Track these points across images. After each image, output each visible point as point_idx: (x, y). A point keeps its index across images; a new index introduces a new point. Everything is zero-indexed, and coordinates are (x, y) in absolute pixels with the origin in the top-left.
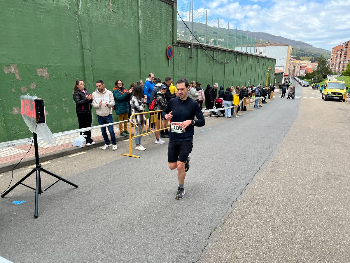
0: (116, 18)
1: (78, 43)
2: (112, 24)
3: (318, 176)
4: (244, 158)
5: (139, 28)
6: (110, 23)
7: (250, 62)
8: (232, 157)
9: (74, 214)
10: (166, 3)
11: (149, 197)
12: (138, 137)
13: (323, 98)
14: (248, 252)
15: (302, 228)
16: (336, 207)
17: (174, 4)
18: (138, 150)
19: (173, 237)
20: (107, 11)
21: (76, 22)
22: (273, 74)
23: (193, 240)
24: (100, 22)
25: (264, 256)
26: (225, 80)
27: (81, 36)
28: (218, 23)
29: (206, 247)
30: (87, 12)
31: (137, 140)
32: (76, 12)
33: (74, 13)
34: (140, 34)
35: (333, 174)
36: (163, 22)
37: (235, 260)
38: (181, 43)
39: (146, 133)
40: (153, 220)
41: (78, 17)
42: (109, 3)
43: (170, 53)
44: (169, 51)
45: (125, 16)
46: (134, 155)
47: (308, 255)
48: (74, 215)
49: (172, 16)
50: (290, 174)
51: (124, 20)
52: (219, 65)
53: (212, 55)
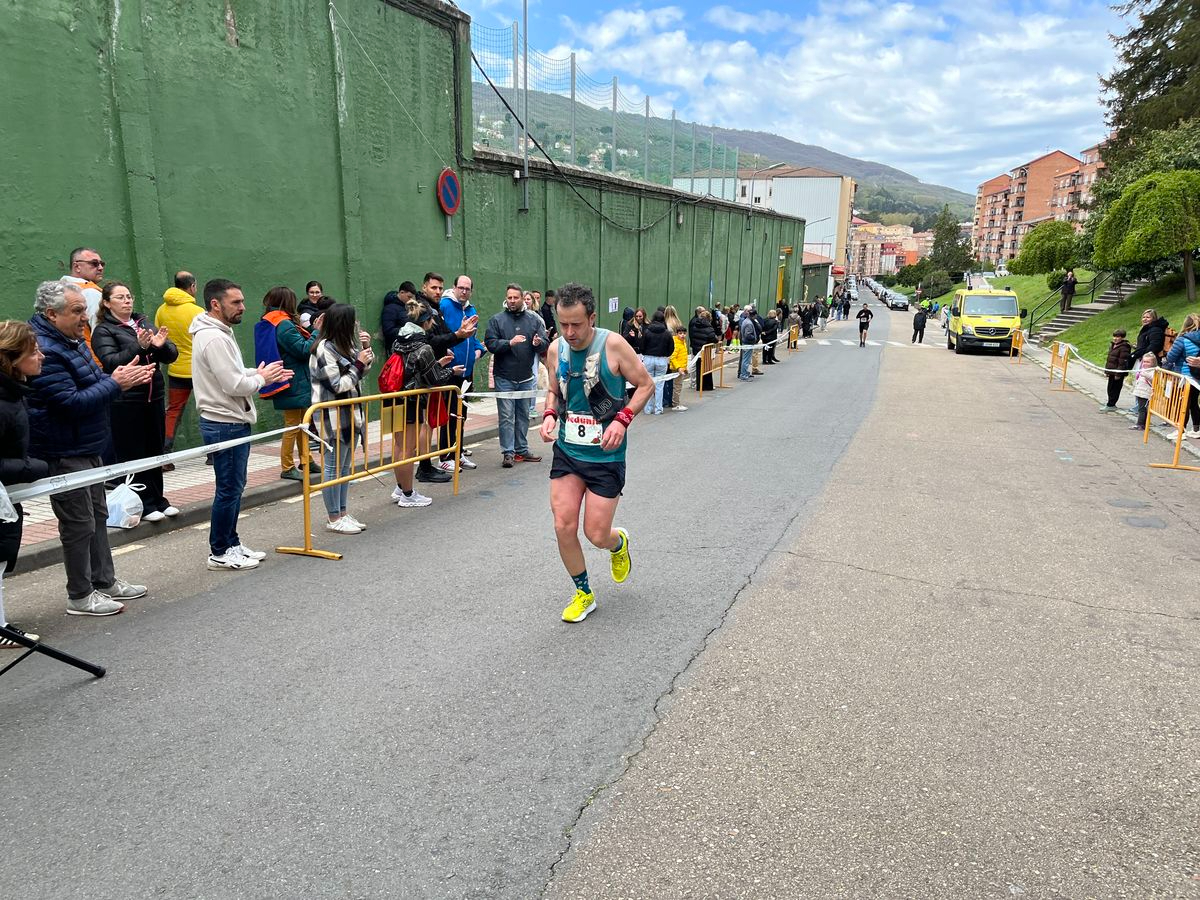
0: (252, 67)
1: (107, 151)
2: (234, 87)
3: (931, 595)
4: (700, 544)
5: (337, 105)
6: (227, 84)
7: (723, 230)
8: (660, 541)
9: (86, 774)
10: (431, 21)
11: (371, 694)
12: (335, 485)
13: (951, 346)
14: (704, 858)
15: (878, 767)
16: (984, 692)
17: (461, 26)
18: (338, 532)
19: (451, 830)
20: (215, 42)
21: (98, 78)
22: (799, 270)
23: (520, 832)
24: (191, 78)
25: (754, 868)
26: (640, 287)
27: (118, 127)
28: (612, 96)
29: (566, 856)
30: (140, 45)
31: (331, 498)
32: (101, 41)
33: (93, 46)
34: (341, 126)
35: (977, 586)
36: (423, 88)
37: (660, 891)
38: (486, 162)
39: (366, 473)
40: (384, 776)
41: (107, 63)
42: (224, 13)
43: (448, 194)
44: (447, 186)
45: (284, 60)
46: (323, 549)
47: (896, 854)
48: (87, 778)
49: (455, 68)
50: (846, 592)
51: (282, 76)
52: (621, 236)
53: (594, 201)
